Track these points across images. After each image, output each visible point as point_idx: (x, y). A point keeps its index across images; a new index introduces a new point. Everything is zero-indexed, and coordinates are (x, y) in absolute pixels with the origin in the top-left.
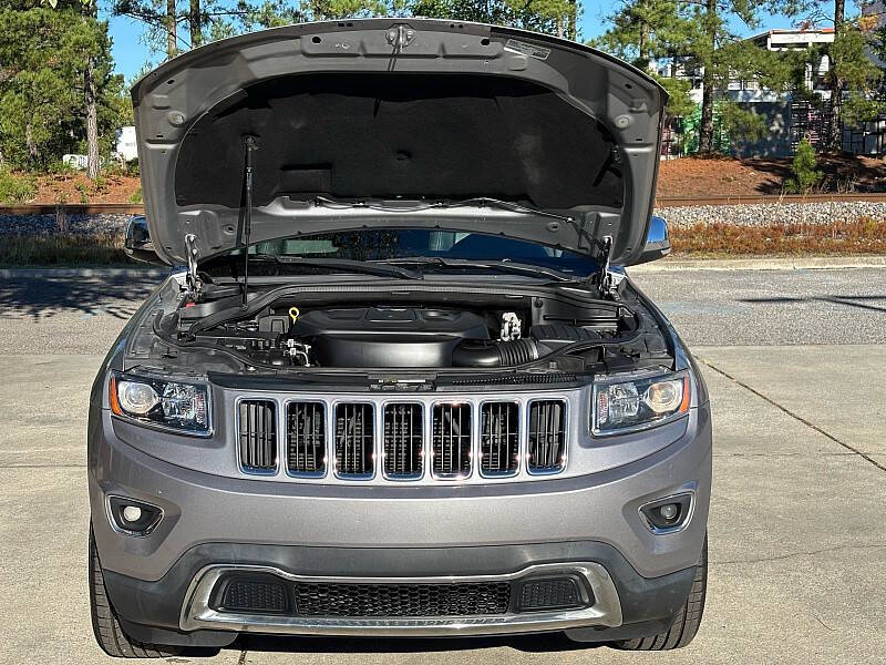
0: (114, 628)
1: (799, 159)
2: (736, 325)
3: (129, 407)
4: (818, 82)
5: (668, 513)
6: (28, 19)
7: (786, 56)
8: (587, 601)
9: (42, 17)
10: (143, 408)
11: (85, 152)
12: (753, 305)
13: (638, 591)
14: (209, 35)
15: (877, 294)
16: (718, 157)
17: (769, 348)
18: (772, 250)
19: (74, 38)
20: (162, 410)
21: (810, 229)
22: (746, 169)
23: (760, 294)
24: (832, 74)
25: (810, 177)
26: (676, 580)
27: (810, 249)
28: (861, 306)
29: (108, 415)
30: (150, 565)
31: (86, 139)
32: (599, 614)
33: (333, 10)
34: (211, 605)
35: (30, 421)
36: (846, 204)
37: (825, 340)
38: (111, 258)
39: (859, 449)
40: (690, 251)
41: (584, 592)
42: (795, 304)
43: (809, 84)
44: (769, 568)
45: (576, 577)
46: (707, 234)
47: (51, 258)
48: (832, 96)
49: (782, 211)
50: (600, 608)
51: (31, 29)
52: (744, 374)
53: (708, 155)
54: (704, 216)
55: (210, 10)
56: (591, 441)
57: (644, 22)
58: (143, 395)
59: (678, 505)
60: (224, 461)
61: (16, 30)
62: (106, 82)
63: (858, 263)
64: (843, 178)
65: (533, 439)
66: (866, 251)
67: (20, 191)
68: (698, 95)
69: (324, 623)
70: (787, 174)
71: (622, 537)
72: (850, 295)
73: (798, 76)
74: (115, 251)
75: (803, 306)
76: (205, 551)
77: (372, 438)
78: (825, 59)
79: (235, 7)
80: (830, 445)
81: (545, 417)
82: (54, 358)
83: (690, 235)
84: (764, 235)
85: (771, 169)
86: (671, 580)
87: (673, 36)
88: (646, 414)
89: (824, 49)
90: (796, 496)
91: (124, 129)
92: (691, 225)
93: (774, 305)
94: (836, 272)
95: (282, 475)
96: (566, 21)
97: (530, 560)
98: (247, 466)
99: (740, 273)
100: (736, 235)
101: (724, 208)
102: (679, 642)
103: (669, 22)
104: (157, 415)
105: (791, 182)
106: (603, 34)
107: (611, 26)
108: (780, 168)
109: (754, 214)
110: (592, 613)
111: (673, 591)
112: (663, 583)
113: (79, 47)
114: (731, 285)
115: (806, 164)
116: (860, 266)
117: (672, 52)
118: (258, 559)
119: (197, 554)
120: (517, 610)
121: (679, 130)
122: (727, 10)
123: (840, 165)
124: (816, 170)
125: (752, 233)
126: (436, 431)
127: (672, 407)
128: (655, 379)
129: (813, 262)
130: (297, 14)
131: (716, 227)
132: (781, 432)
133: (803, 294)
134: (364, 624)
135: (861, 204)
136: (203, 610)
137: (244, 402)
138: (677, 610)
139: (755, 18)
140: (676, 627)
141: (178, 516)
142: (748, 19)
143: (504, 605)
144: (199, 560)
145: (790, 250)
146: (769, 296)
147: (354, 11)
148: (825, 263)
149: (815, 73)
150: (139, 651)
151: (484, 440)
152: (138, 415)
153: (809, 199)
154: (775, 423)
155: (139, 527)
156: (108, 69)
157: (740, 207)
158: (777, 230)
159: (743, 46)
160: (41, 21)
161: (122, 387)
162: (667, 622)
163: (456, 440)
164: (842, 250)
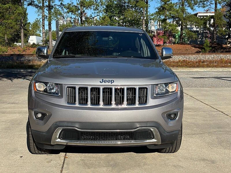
0: (34, 146)
1: (205, 44)
2: (189, 83)
3: (39, 89)
4: (210, 25)
5: (173, 116)
6: (6, 7)
7: (202, 19)
8: (152, 137)
9: (10, 6)
10: (42, 89)
11: (20, 42)
12: (194, 79)
13: (165, 135)
14: (53, 11)
15: (225, 76)
16: (184, 44)
17: (197, 88)
18: (198, 66)
19: (18, 12)
20: (47, 90)
21: (208, 61)
22: (192, 47)
23: (195, 76)
24: (214, 23)
25: (208, 49)
26: (175, 133)
27: (208, 66)
28: (221, 79)
29: (33, 92)
30: (44, 128)
31: (21, 39)
32: (156, 141)
33: (85, 5)
34: (59, 138)
35: (9, 103)
36: (217, 55)
37: (212, 86)
38: (28, 67)
39: (220, 110)
40: (177, 67)
41: (152, 135)
42: (204, 79)
43: (208, 26)
44: (198, 136)
45: (150, 131)
46: (182, 62)
47: (12, 67)
48: (214, 29)
49: (201, 57)
50: (156, 139)
51: (7, 9)
52: (191, 94)
53: (182, 44)
54: (181, 58)
55: (53, 5)
56: (154, 98)
57: (166, 9)
58: (42, 86)
59: (175, 114)
60: (63, 102)
61: (3, 10)
62: (26, 24)
63: (221, 69)
64: (217, 50)
65: (139, 97)
66: (223, 67)
67: (4, 50)
68: (179, 28)
69: (87, 142)
70: (202, 48)
71: (161, 121)
72: (218, 77)
73: (205, 24)
74: (29, 65)
75: (206, 79)
76: (58, 124)
77: (100, 96)
78: (212, 20)
79: (60, 4)
80: (213, 109)
81: (142, 92)
82: (14, 89)
83: (177, 62)
84: (196, 63)
85: (199, 48)
86: (173, 133)
87: (173, 13)
88: (167, 92)
89: (212, 17)
90: (204, 121)
91: (30, 36)
92: (178, 60)
93: (199, 79)
94: (215, 72)
95: (77, 105)
96: (145, 9)
97: (138, 126)
98: (68, 103)
99: (190, 72)
100: (189, 62)
101: (186, 56)
102: (175, 150)
103: (172, 9)
104: (45, 91)
105: (203, 50)
106: (155, 12)
107: (157, 10)
108: (200, 47)
109: (193, 58)
110: (154, 140)
111: (174, 136)
112: (171, 133)
113: (19, 14)
114: (188, 74)
115: (207, 46)
116: (221, 70)
117: (173, 17)
118: (71, 125)
119: (56, 124)
120: (135, 139)
121: (175, 37)
122: (187, 6)
123: (216, 46)
124: (210, 47)
125: (193, 62)
126: (115, 94)
127: (174, 90)
128: (170, 83)
129: (209, 69)
130: (76, 6)
131: (184, 61)
132: (200, 107)
133: (206, 77)
134: (97, 142)
135: (221, 55)
136: (57, 139)
137: (68, 87)
138: (175, 141)
139: (194, 8)
140: (174, 146)
141: (51, 115)
142: (192, 9)
143: (132, 138)
144: (56, 126)
145: (203, 67)
146: (198, 77)
147: (91, 5)
148: (212, 69)
149: (209, 23)
150: (40, 152)
151: (127, 97)
152: (41, 91)
153: (208, 54)
154: (199, 105)
155: (41, 119)
156: (26, 21)
157: (190, 56)
158: (200, 61)
159: (191, 16)
160: (9, 7)
161: (37, 84)
162: (172, 144)
163: (120, 97)
164: (216, 67)
